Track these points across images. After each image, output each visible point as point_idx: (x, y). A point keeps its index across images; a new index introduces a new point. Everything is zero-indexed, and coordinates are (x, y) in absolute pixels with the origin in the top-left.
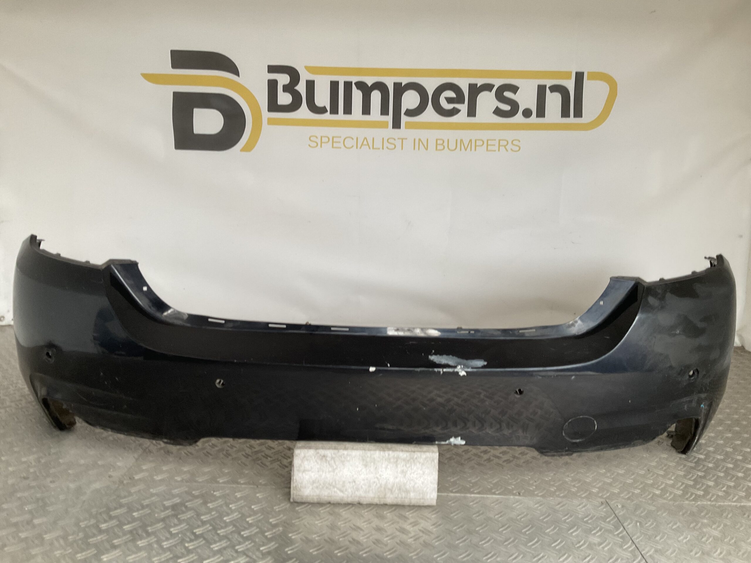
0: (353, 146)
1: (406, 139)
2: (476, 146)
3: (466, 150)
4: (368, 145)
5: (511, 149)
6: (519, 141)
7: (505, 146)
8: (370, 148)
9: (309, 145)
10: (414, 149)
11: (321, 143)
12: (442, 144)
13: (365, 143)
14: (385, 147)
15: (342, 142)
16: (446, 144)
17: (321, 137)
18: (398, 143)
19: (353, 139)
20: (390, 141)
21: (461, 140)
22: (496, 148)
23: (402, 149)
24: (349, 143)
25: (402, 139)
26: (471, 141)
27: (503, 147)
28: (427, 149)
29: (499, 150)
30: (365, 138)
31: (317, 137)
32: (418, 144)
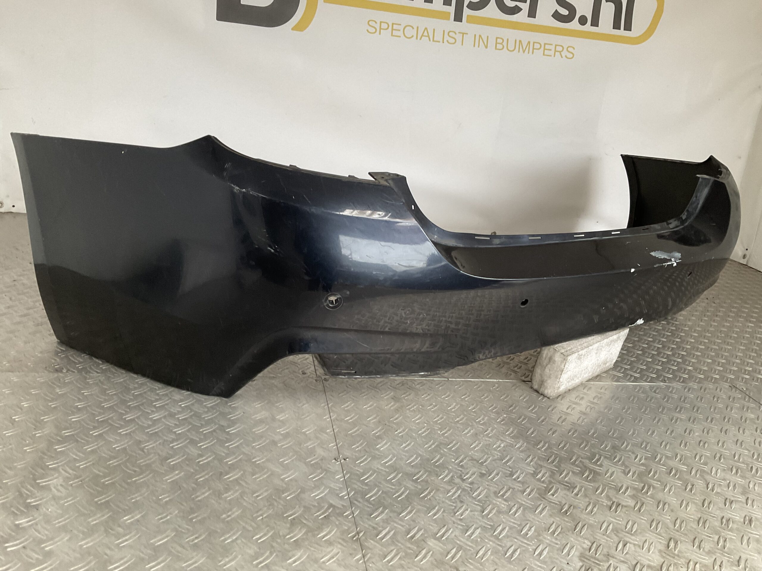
0: (413, 36)
1: (467, 34)
2: (533, 49)
3: (524, 52)
4: (428, 36)
5: (566, 56)
6: (574, 49)
7: (560, 52)
8: (430, 40)
9: (367, 30)
10: (474, 46)
11: (380, 29)
12: (501, 44)
13: (426, 34)
14: (445, 41)
15: (402, 31)
16: (505, 44)
17: (381, 22)
18: (459, 37)
19: (413, 28)
20: (451, 34)
21: (520, 41)
22: (552, 53)
23: (462, 44)
24: (409, 32)
25: (463, 34)
26: (529, 43)
27: (559, 53)
28: (486, 47)
29: (554, 56)
30: (426, 29)
31: (376, 22)
32: (478, 39)
